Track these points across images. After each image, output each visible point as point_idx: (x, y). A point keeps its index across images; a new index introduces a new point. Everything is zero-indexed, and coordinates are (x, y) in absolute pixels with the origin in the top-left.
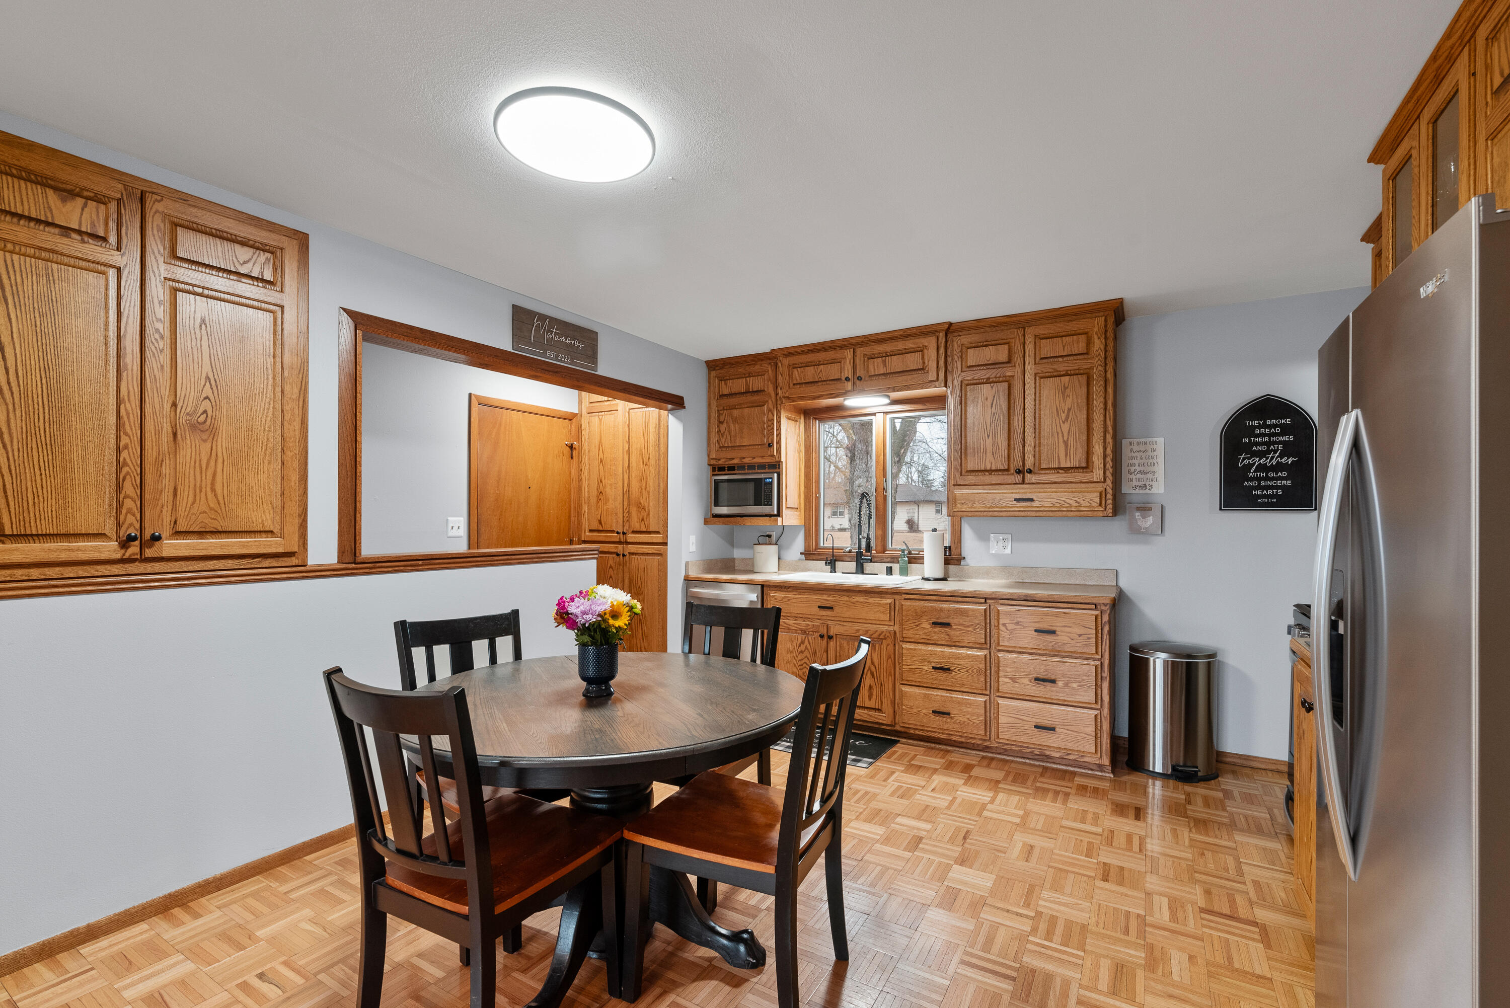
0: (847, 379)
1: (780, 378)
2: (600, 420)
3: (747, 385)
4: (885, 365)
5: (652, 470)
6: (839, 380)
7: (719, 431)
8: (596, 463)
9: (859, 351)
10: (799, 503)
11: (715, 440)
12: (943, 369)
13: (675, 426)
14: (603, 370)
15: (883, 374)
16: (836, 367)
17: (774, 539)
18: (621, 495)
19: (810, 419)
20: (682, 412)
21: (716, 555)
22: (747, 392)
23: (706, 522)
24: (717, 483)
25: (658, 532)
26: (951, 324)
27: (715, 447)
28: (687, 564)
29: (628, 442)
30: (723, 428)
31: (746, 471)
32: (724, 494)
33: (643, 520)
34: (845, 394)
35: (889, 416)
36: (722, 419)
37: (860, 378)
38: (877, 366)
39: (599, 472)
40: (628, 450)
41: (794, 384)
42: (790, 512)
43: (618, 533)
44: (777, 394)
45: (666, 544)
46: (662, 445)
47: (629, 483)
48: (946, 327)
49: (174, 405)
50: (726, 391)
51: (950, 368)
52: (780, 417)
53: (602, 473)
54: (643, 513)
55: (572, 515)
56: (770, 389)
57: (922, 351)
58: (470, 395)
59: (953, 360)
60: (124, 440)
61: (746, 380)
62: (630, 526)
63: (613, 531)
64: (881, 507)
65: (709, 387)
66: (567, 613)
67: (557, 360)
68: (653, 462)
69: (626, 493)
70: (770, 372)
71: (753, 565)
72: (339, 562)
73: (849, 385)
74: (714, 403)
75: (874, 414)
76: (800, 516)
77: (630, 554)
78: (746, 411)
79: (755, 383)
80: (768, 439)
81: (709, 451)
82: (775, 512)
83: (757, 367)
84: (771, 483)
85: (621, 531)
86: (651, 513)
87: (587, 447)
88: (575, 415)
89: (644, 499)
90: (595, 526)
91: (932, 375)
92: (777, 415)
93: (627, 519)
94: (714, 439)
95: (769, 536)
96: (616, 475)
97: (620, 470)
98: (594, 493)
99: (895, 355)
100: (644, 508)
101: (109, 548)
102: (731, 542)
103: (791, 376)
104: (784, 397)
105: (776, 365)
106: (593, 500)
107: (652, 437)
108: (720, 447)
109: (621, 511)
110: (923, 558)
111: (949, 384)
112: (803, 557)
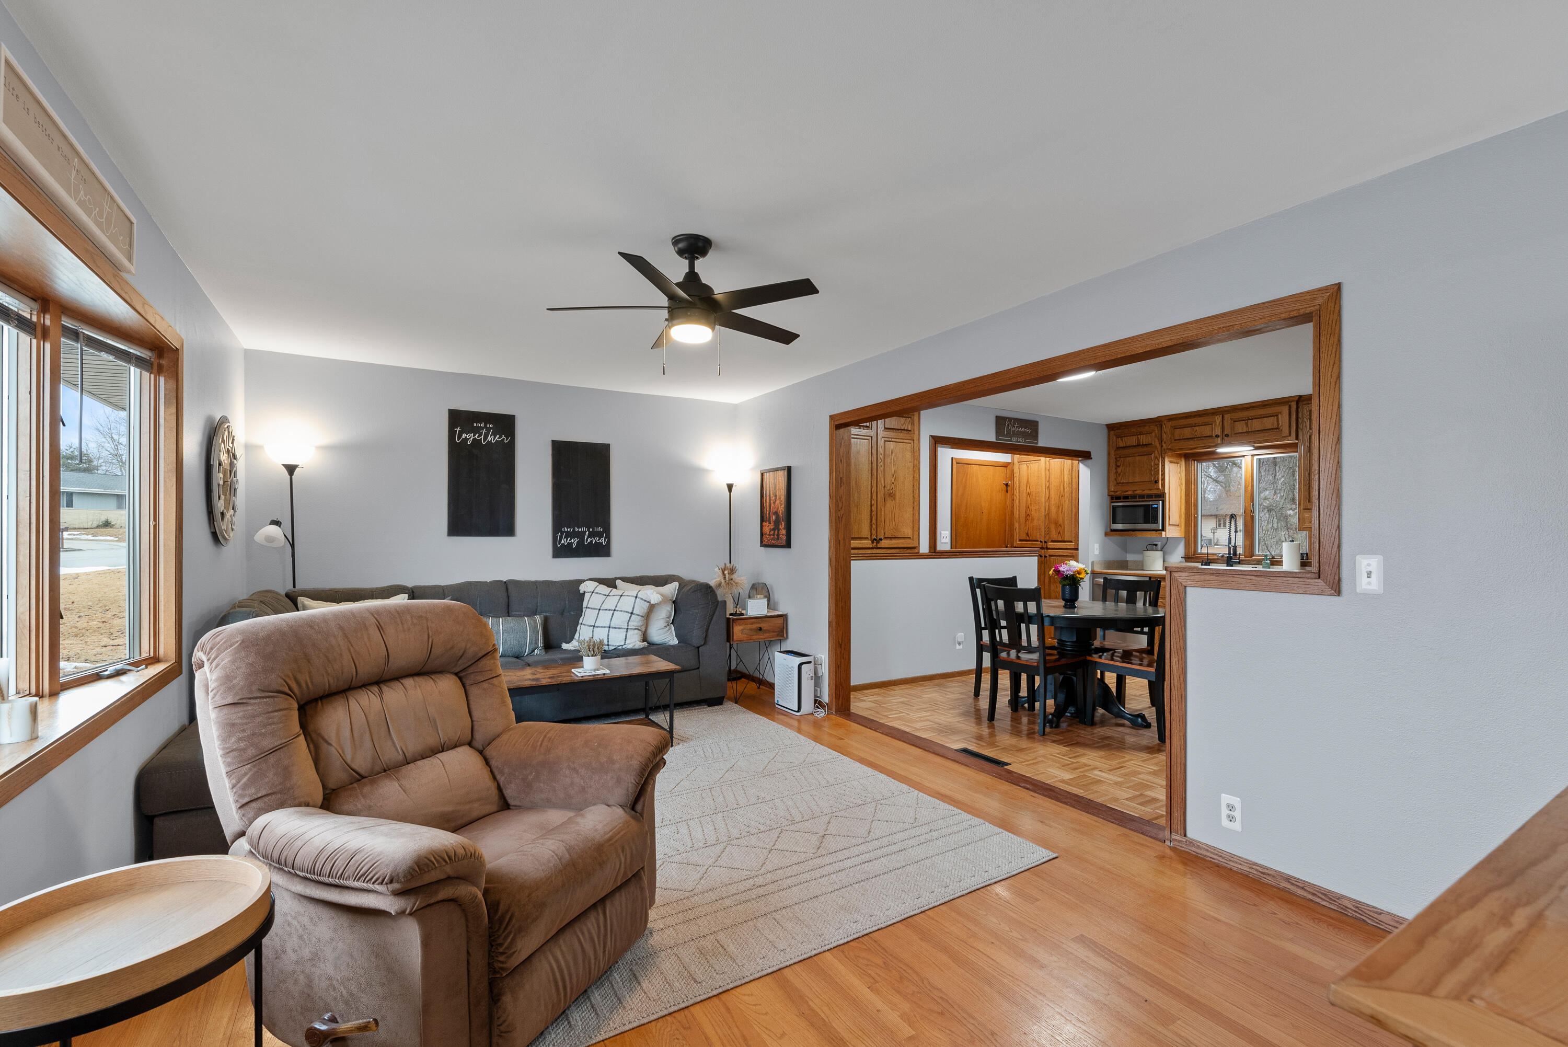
0: (1217, 436)
1: (1164, 436)
2: (1028, 467)
3: (1138, 440)
4: (1247, 425)
5: (1067, 500)
6: (1212, 436)
7: (1116, 472)
8: (1025, 495)
9: (1227, 416)
10: (1180, 522)
11: (1113, 479)
12: (1295, 427)
13: (1085, 471)
14: (1042, 443)
15: (1246, 432)
16: (1208, 428)
17: (1159, 547)
18: (1043, 516)
19: (1189, 460)
20: (1089, 461)
21: (1113, 557)
22: (1138, 445)
23: (1106, 534)
24: (1114, 508)
25: (1071, 542)
26: (1300, 397)
27: (1113, 483)
28: (1093, 563)
29: (1049, 481)
30: (1119, 470)
31: (1138, 500)
32: (1119, 515)
33: (1059, 533)
34: (1216, 446)
35: (1255, 458)
36: (1118, 464)
37: (1227, 436)
38: (1241, 427)
39: (1027, 501)
40: (1049, 487)
41: (1175, 440)
42: (1172, 528)
43: (1041, 542)
44: (1162, 446)
45: (1077, 549)
46: (1074, 483)
47: (1049, 508)
48: (1297, 398)
49: (885, 487)
50: (1122, 445)
51: (1300, 426)
52: (1164, 462)
53: (1029, 501)
54: (1059, 529)
55: (1007, 530)
56: (1157, 443)
57: (1277, 416)
58: (952, 458)
59: (1303, 421)
60: (873, 502)
61: (1138, 438)
62: (1050, 538)
63: (1037, 541)
64: (1249, 524)
65: (1109, 442)
66: (1059, 571)
67: (1017, 442)
68: (1067, 494)
69: (1047, 515)
70: (1157, 432)
71: (1143, 565)
72: (929, 552)
73: (1219, 440)
74: (1113, 453)
75: (1244, 456)
76: (1181, 530)
77: (1050, 556)
78: (1138, 458)
79: (1144, 439)
80: (1155, 478)
81: (1109, 486)
82: (1160, 528)
83: (1147, 428)
84: (1157, 508)
85: (1043, 541)
86: (1066, 529)
87: (1018, 485)
88: (1009, 463)
89: (1061, 519)
90: (1024, 537)
91: (1286, 431)
92: (1162, 460)
93: (1048, 532)
94: (1113, 477)
95: (1156, 545)
96: (1039, 503)
97: (1043, 500)
98: (1023, 515)
99: (1256, 419)
100: (1060, 525)
101: (867, 543)
102: (1125, 548)
103: (1173, 434)
104: (1168, 449)
105: (1161, 426)
106: (1022, 520)
107: (1067, 478)
108: (1118, 483)
109: (1043, 527)
110: (1282, 562)
111: (1300, 437)
112: (1184, 560)
